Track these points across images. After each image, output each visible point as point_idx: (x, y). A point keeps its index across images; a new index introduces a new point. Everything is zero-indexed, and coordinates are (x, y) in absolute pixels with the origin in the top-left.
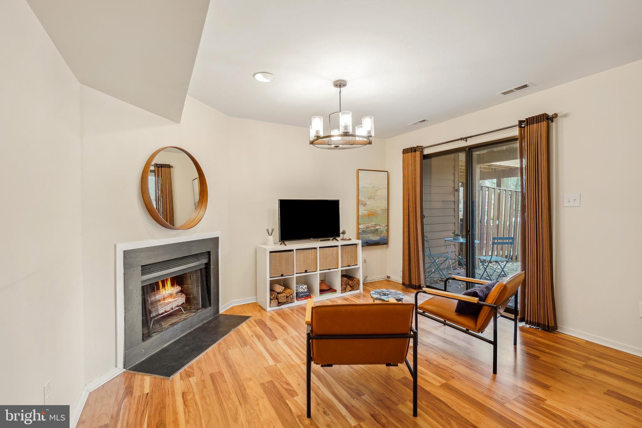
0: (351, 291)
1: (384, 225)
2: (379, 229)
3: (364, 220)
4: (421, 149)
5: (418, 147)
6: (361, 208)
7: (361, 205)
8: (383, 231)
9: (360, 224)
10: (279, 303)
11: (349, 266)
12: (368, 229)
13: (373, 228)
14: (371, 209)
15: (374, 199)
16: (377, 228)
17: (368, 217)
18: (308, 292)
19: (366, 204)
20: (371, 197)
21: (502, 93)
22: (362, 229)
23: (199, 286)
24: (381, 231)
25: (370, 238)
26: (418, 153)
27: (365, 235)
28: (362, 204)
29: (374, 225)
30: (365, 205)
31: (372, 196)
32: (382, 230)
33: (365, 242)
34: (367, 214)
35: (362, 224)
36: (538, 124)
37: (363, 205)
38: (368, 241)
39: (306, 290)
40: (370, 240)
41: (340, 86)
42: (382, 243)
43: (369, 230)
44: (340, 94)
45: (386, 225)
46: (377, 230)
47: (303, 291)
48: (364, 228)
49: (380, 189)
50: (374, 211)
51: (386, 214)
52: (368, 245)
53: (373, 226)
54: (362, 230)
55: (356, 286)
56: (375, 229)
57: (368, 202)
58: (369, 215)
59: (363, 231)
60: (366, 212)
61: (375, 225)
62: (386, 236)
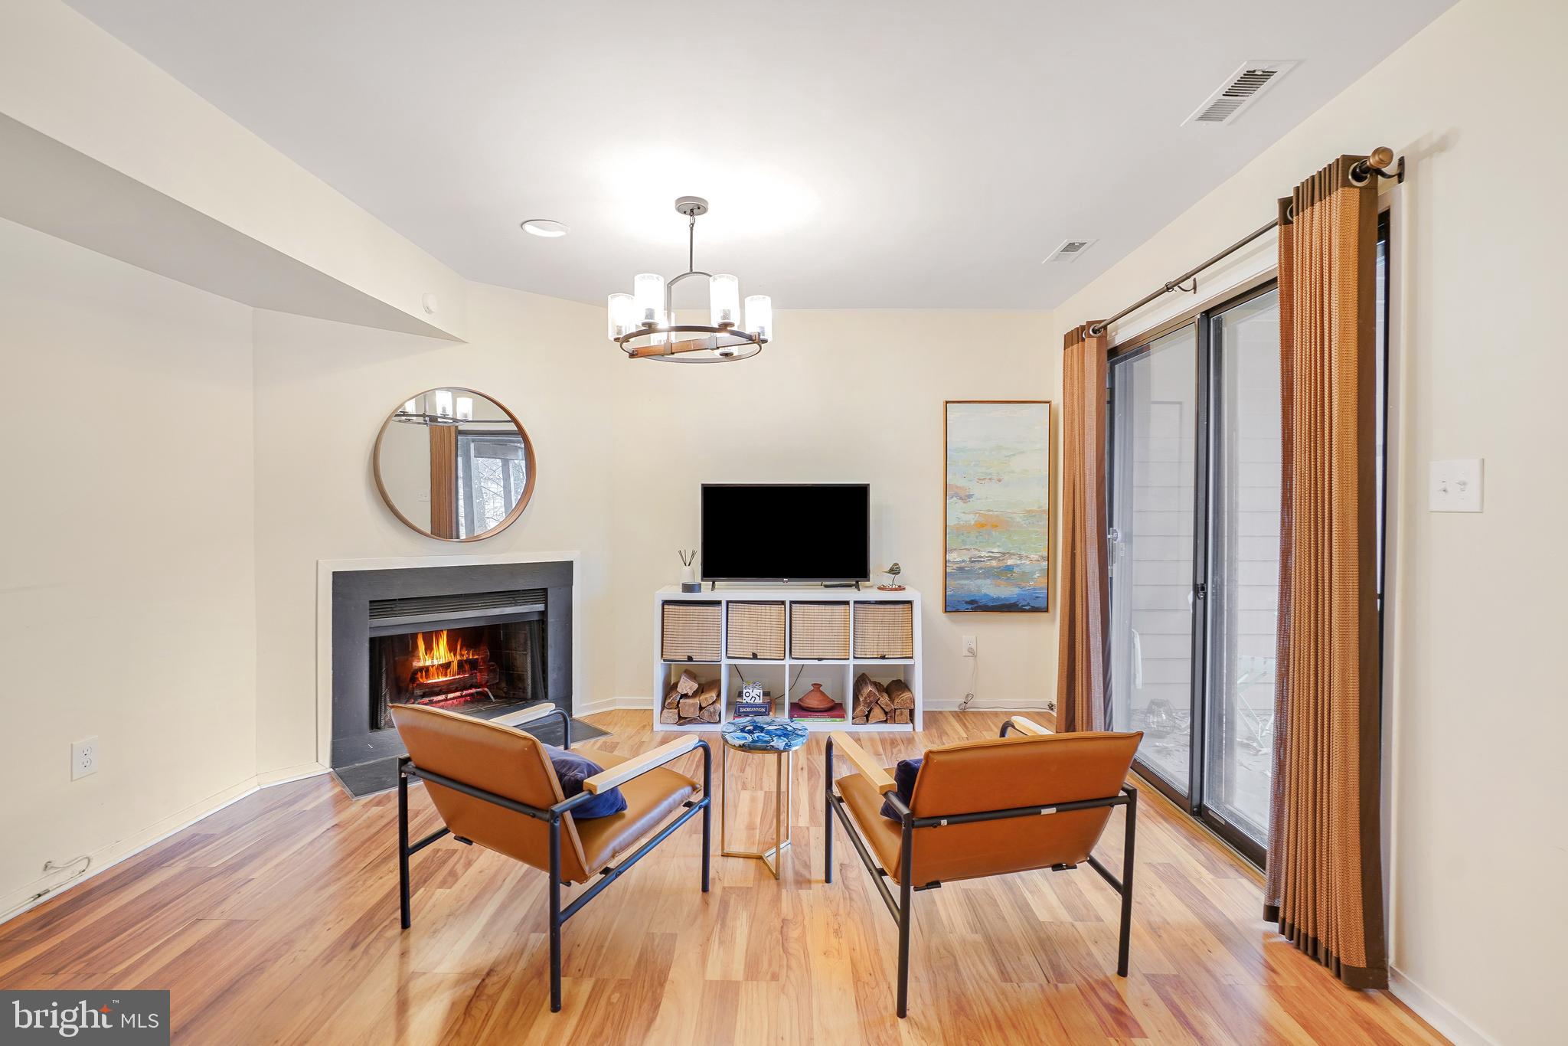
0: (886, 722)
1: (1034, 557)
2: (1017, 565)
3: (963, 541)
4: (1099, 329)
5: (1090, 323)
6: (956, 508)
7: (955, 498)
8: (1034, 573)
9: (952, 551)
10: (680, 718)
11: (883, 657)
12: (977, 566)
13: (994, 563)
14: (989, 511)
15: (1000, 480)
16: (1010, 562)
17: (979, 532)
18: (763, 707)
19: (970, 496)
20: (990, 477)
21: (1202, 118)
22: (957, 562)
23: (526, 655)
24: (1024, 574)
25: (984, 591)
26: (1091, 344)
27: (966, 582)
28: (956, 495)
29: (998, 555)
30: (967, 498)
31: (990, 474)
32: (1027, 569)
33: (968, 599)
34: (973, 523)
35: (955, 549)
36: (1323, 202)
37: (961, 499)
38: (977, 598)
39: (759, 701)
40: (986, 595)
41: (692, 211)
42: (1027, 608)
43: (980, 568)
44: (692, 229)
45: (1043, 558)
46: (1009, 569)
47: (752, 701)
48: (963, 561)
49: (1022, 453)
50: (997, 516)
51: (1042, 523)
52: (975, 610)
53: (994, 558)
54: (958, 565)
55: (901, 714)
56: (1001, 564)
57: (977, 490)
58: (980, 526)
59: (961, 569)
60: (971, 519)
61: (1004, 554)
62: (1041, 589)
